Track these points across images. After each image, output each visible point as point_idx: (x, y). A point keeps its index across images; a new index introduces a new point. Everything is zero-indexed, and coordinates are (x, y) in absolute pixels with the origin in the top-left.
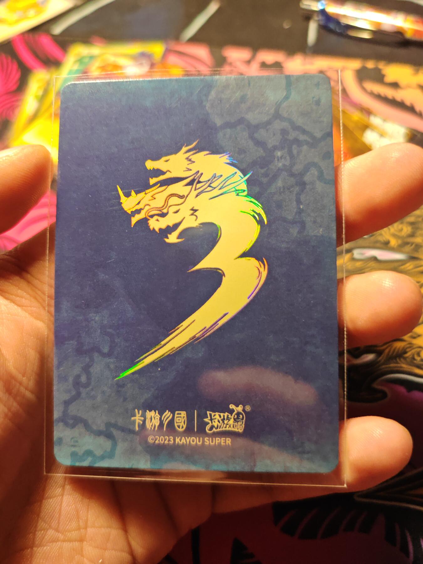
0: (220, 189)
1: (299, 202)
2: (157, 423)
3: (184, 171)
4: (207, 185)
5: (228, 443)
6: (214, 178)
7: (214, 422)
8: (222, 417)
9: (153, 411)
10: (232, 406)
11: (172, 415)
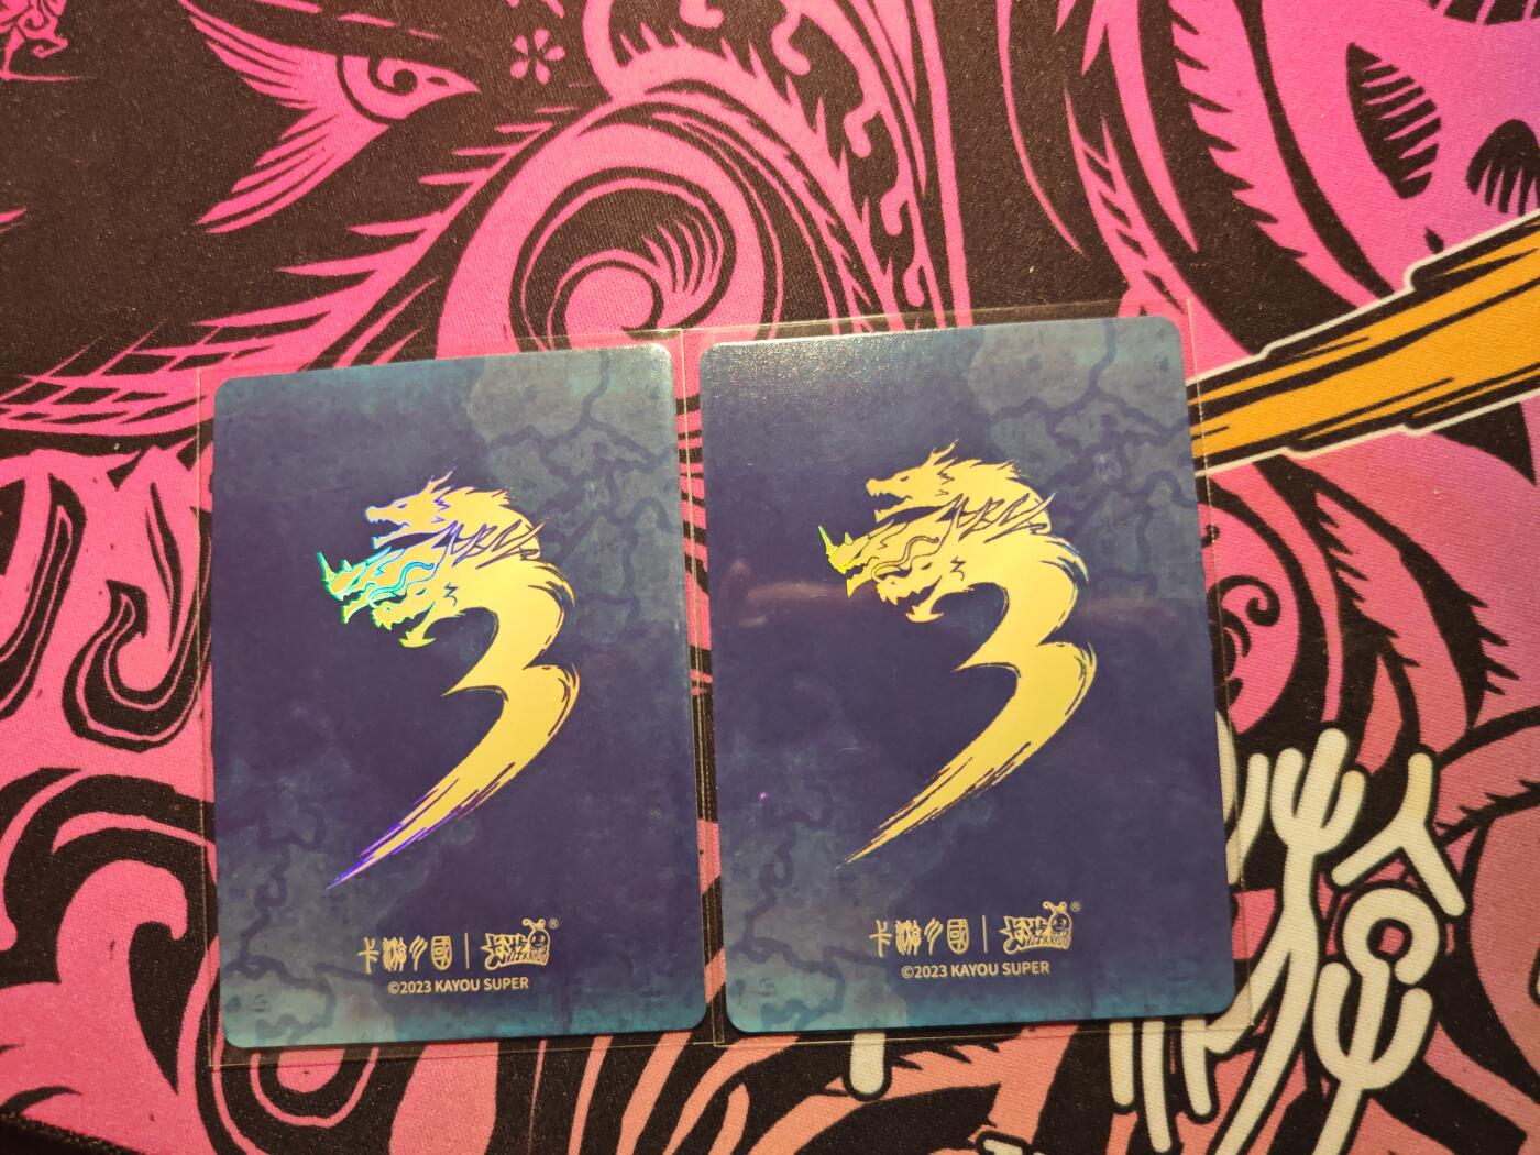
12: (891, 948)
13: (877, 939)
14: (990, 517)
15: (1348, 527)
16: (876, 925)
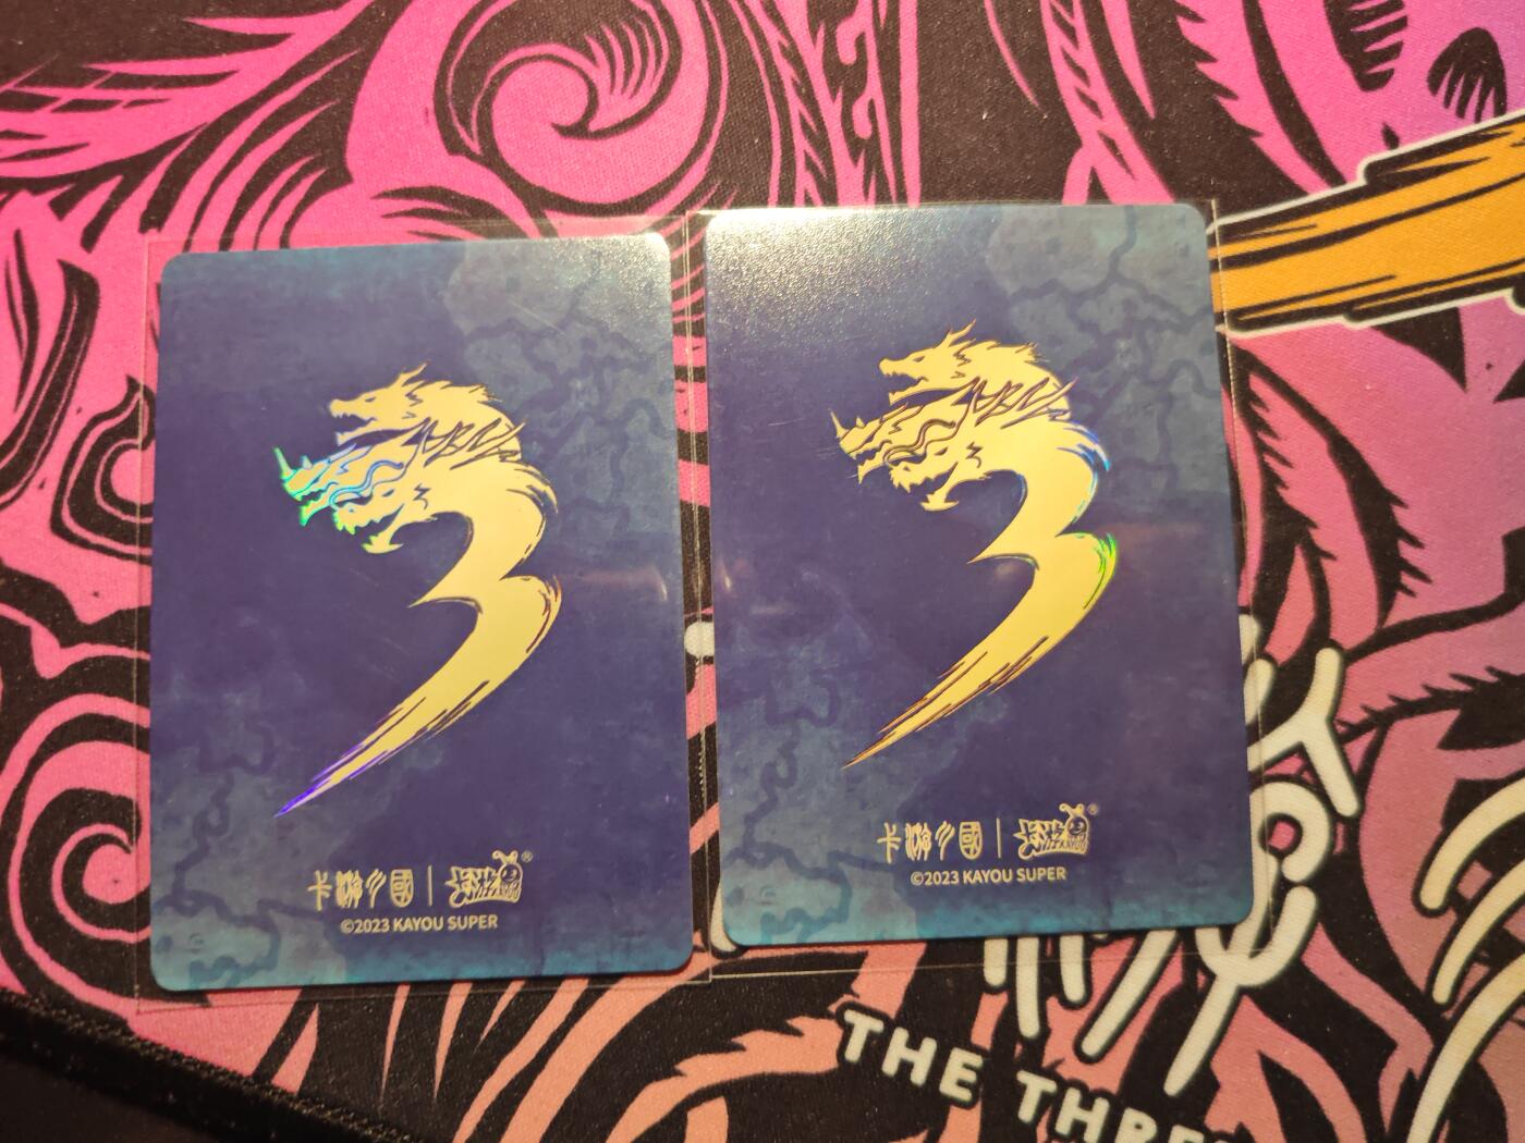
12: (900, 853)
13: (885, 843)
14: (1008, 402)
15: (1278, 412)
16: (884, 828)
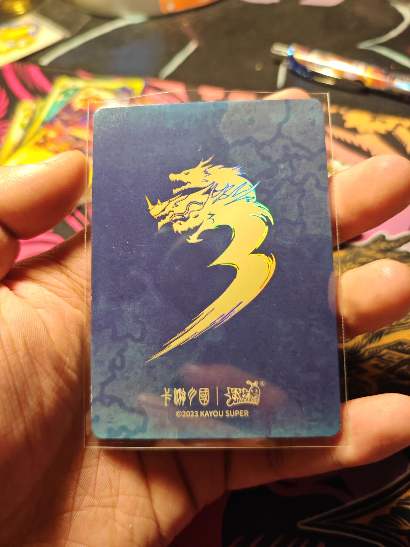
0: (233, 196)
1: (300, 206)
2: (183, 399)
3: (202, 182)
4: (222, 193)
5: (246, 415)
6: (228, 188)
7: (234, 396)
8: (240, 392)
9: (180, 388)
10: (248, 382)
11: (196, 391)
